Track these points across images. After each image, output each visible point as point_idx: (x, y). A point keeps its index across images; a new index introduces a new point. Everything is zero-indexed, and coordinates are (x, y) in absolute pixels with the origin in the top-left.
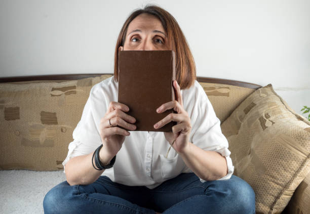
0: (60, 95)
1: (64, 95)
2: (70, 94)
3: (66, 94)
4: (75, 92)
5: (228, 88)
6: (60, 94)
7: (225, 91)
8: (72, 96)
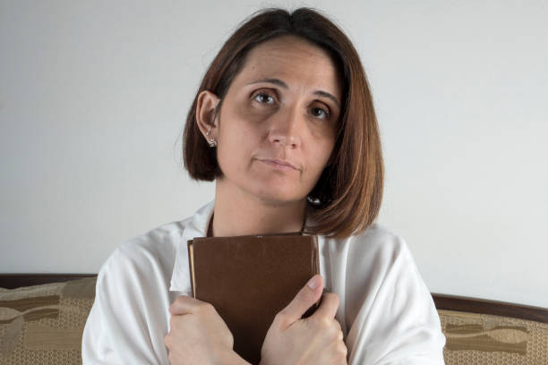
0: (9, 321)
1: (21, 322)
2: (38, 319)
3: (27, 318)
4: (54, 314)
5: (523, 329)
6: (8, 318)
7: (511, 337)
8: (44, 323)
